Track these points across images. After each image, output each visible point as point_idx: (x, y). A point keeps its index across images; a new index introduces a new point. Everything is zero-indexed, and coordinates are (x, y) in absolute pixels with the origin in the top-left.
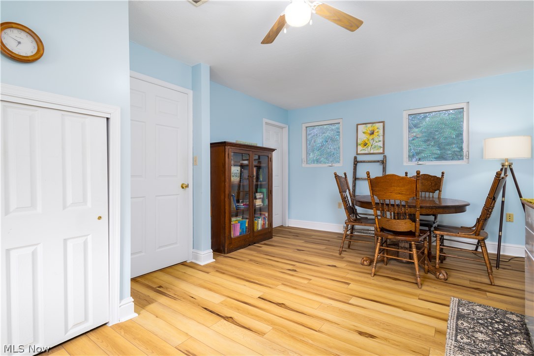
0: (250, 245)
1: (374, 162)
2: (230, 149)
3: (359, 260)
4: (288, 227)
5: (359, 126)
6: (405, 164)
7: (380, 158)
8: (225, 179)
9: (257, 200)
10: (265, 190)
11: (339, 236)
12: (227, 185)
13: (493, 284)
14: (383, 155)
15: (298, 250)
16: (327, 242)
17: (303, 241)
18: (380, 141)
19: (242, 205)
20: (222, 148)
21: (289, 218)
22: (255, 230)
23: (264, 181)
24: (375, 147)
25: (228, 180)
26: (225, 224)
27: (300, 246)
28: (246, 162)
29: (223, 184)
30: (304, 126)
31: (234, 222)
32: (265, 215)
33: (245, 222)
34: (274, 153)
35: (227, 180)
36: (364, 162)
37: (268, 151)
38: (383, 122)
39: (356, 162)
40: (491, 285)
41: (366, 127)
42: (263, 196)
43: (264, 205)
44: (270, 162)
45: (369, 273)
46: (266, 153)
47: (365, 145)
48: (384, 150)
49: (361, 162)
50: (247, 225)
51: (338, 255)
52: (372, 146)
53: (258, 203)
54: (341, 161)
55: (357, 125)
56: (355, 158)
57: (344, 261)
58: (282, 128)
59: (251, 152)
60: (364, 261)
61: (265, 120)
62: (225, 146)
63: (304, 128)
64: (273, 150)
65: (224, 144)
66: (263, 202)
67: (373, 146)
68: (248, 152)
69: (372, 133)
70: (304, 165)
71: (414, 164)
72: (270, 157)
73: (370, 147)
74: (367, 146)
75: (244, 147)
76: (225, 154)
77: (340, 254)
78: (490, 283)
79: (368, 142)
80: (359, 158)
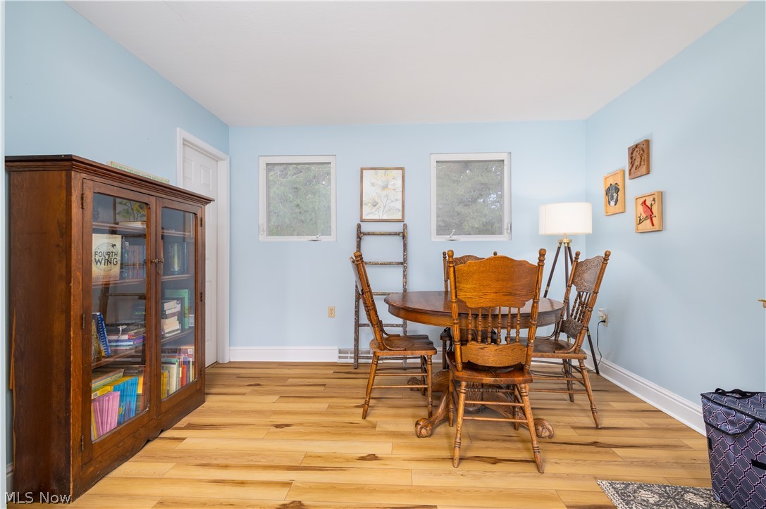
0: (148, 441)
1: (390, 234)
2: (89, 184)
3: (408, 426)
4: (230, 362)
5: (364, 171)
6: (433, 240)
7: (398, 228)
8: (69, 271)
9: (167, 321)
10: (185, 294)
11: (337, 369)
12: (76, 288)
13: (600, 427)
14: (402, 224)
15: (277, 426)
16: (322, 388)
17: (276, 397)
18: (398, 200)
19: (126, 337)
20: (57, 177)
21: (230, 346)
22: (164, 396)
23: (182, 271)
24: (390, 210)
25: (79, 274)
26: (68, 410)
27: (276, 413)
28: (138, 225)
29: (62, 286)
30: (263, 162)
31: (99, 393)
32: (186, 352)
33: (136, 384)
34: (208, 207)
35: (77, 274)
36: (373, 234)
37: (197, 201)
38: (402, 169)
39: (360, 235)
40: (597, 428)
41: (376, 174)
42: (183, 307)
43: (183, 329)
44: (199, 228)
45: (444, 459)
46: (190, 206)
47: (375, 206)
48: (403, 216)
49: (369, 234)
50: (140, 391)
51: (359, 420)
52: (385, 207)
53: (171, 326)
54: (333, 233)
55: (362, 169)
56: (359, 227)
57: (380, 434)
58: (216, 159)
59: (152, 201)
60: (421, 428)
61: (181, 134)
62: (69, 171)
63: (263, 167)
64: (207, 201)
65: (67, 163)
66: (181, 320)
67: (387, 208)
68: (145, 199)
69: (385, 187)
70: (264, 238)
71: (444, 240)
72: (199, 217)
73: (382, 209)
74: (378, 206)
75: (133, 184)
76: (69, 194)
77: (364, 417)
78: (595, 426)
79: (379, 201)
80: (366, 228)
